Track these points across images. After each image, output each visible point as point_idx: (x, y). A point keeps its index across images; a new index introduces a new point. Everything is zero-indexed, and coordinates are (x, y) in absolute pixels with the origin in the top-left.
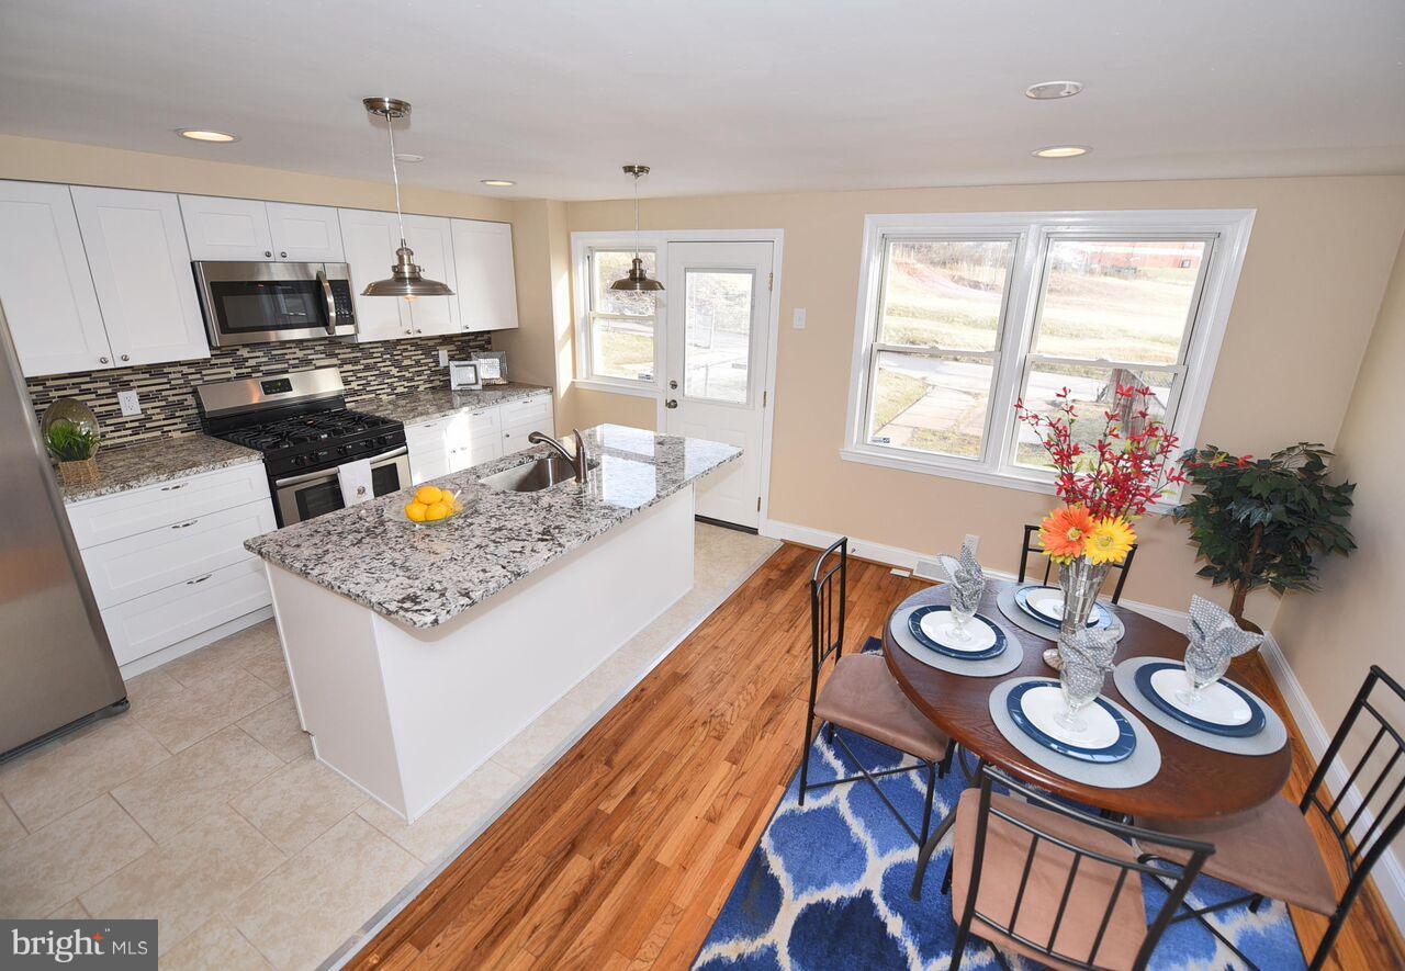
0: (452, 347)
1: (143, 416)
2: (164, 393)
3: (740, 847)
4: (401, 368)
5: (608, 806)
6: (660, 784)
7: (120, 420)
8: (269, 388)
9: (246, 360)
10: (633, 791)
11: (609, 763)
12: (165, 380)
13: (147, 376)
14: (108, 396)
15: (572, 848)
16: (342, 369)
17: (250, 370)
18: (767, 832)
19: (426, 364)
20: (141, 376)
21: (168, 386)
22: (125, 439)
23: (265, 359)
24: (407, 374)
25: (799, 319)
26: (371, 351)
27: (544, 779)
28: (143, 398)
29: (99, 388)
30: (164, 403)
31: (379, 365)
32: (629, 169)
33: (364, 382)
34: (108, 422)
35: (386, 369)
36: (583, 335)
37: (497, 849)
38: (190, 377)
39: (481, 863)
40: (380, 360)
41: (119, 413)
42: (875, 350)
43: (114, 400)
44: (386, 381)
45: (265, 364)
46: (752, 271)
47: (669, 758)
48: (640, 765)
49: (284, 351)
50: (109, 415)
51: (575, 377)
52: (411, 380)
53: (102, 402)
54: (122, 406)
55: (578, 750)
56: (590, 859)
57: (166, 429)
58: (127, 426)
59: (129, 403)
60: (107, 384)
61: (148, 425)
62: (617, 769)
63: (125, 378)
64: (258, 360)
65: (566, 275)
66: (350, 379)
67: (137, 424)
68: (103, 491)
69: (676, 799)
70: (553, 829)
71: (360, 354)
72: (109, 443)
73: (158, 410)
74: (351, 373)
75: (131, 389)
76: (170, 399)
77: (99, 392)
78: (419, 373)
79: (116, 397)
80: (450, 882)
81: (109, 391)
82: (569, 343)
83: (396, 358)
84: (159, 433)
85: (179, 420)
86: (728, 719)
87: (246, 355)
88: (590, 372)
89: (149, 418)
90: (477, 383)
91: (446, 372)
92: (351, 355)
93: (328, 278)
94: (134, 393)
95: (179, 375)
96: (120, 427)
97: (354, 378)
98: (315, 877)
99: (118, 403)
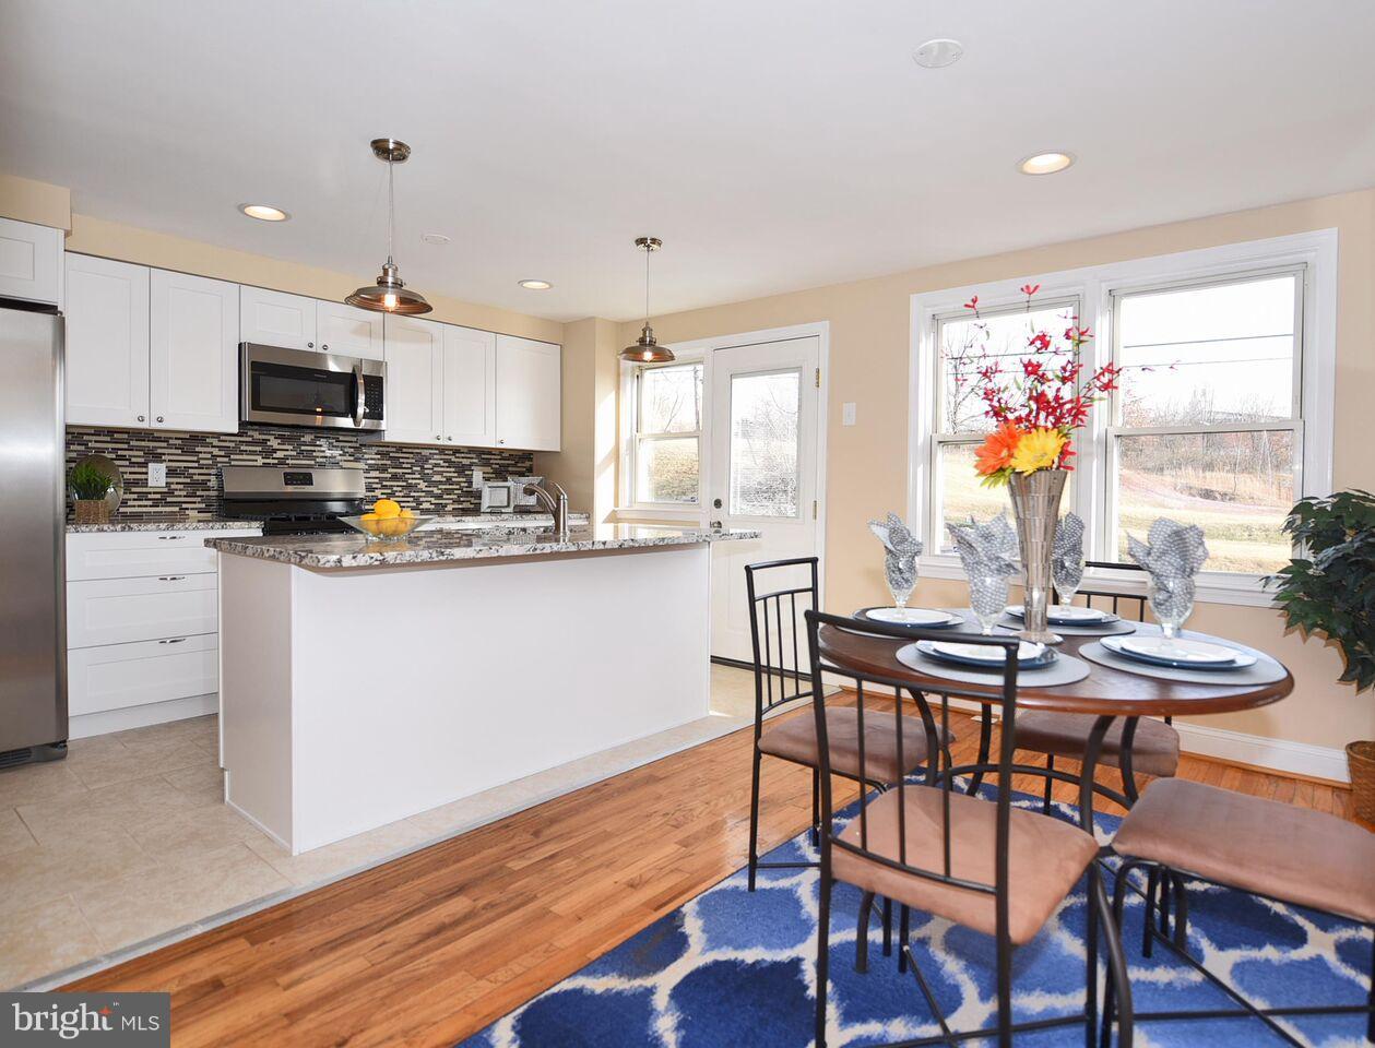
0: (489, 469)
1: (166, 490)
2: (191, 471)
3: (656, 910)
4: (431, 484)
5: (516, 865)
6: (586, 855)
7: (144, 490)
8: (290, 479)
9: (275, 451)
10: (552, 857)
11: (536, 834)
12: (195, 459)
13: (180, 451)
14: (140, 465)
15: (461, 889)
16: (368, 475)
17: (276, 461)
18: (695, 900)
19: (458, 483)
20: (173, 451)
21: (196, 465)
22: (144, 509)
23: (295, 453)
24: (436, 491)
25: (850, 413)
26: (401, 460)
27: (456, 839)
28: (171, 472)
29: (135, 456)
30: (188, 480)
31: (407, 476)
32: (641, 241)
33: (389, 491)
34: (134, 490)
35: (414, 481)
36: (627, 458)
37: (376, 884)
38: (218, 459)
39: (352, 892)
40: (410, 471)
41: (145, 483)
42: (935, 443)
43: (144, 470)
44: (412, 494)
45: (293, 458)
46: (798, 369)
47: (607, 836)
48: (571, 838)
49: (312, 448)
50: (136, 483)
51: (616, 505)
52: (439, 497)
53: (133, 470)
54: (150, 477)
55: (507, 822)
56: (475, 900)
57: (184, 506)
58: (150, 496)
59: (157, 475)
60: (141, 453)
61: (169, 499)
62: (540, 840)
63: (159, 451)
64: (286, 453)
65: (613, 395)
66: (374, 486)
67: (158, 496)
68: (105, 528)
69: (599, 867)
70: (447, 875)
71: (389, 462)
72: (128, 510)
73: (181, 486)
74: (377, 480)
75: (162, 461)
76: (195, 477)
77: (133, 460)
78: (449, 492)
79: (147, 467)
80: (311, 902)
81: (142, 460)
82: (612, 467)
83: (426, 471)
84: (177, 509)
85: (199, 499)
86: (695, 814)
87: (276, 446)
88: (632, 501)
89: (171, 493)
90: (508, 506)
91: (478, 495)
92: (380, 462)
93: (363, 373)
94: (164, 465)
95: (209, 456)
96: (142, 496)
97: (379, 486)
98: (176, 881)
99: (147, 473)
